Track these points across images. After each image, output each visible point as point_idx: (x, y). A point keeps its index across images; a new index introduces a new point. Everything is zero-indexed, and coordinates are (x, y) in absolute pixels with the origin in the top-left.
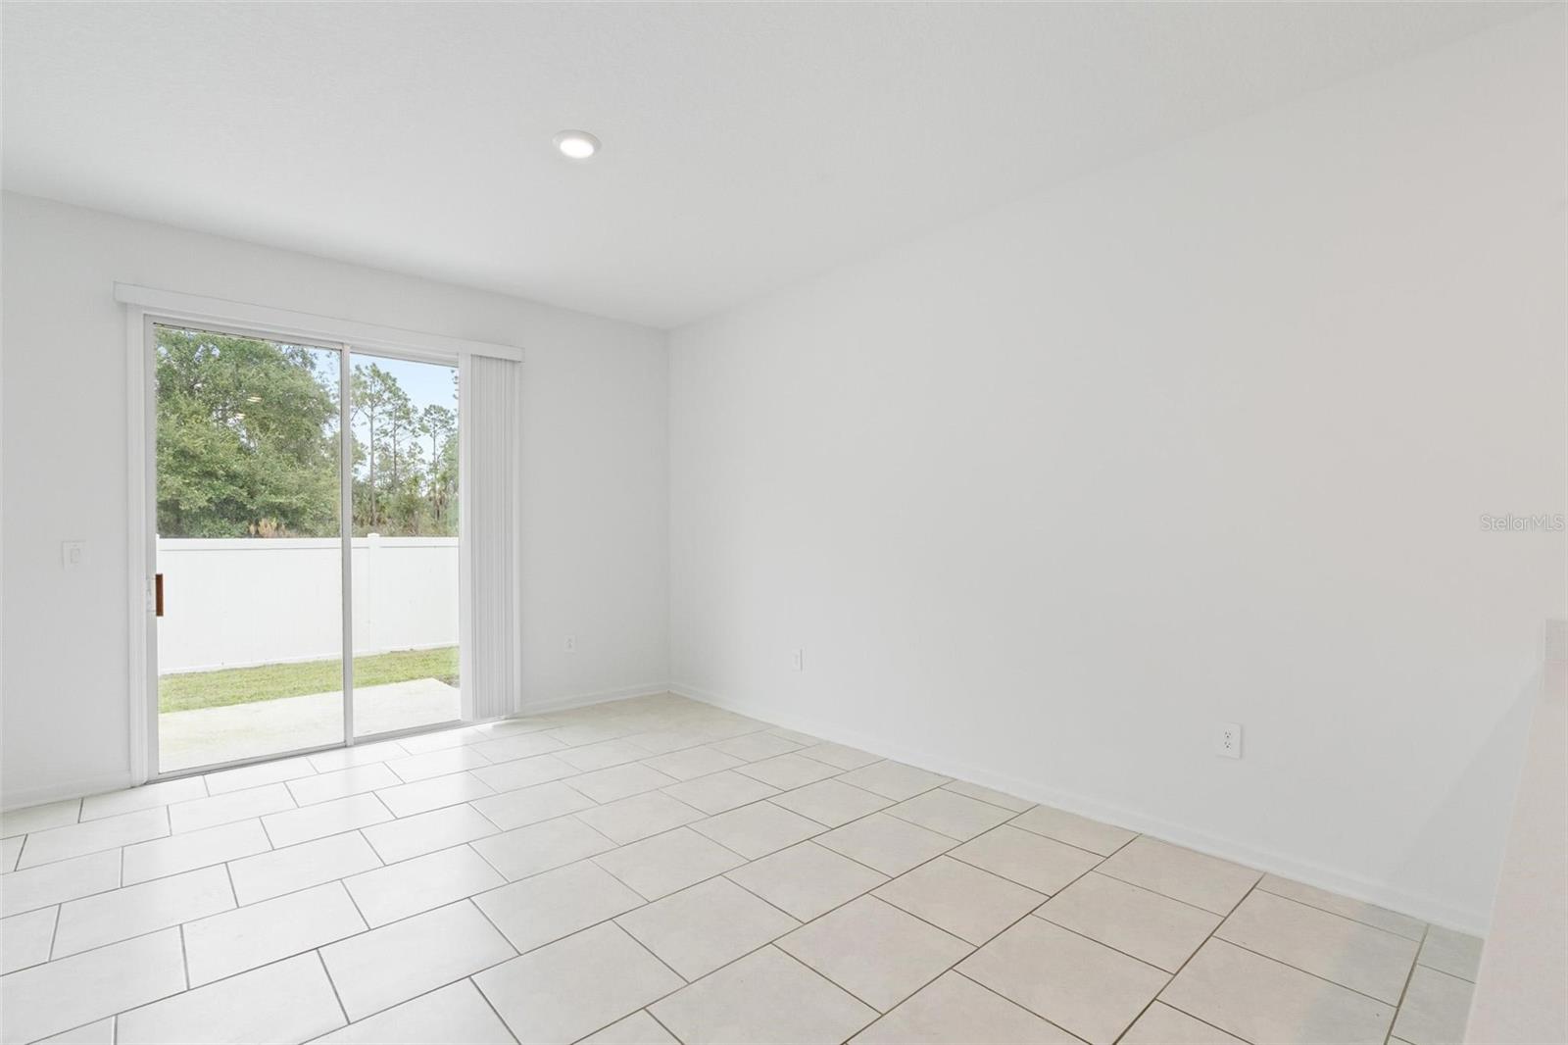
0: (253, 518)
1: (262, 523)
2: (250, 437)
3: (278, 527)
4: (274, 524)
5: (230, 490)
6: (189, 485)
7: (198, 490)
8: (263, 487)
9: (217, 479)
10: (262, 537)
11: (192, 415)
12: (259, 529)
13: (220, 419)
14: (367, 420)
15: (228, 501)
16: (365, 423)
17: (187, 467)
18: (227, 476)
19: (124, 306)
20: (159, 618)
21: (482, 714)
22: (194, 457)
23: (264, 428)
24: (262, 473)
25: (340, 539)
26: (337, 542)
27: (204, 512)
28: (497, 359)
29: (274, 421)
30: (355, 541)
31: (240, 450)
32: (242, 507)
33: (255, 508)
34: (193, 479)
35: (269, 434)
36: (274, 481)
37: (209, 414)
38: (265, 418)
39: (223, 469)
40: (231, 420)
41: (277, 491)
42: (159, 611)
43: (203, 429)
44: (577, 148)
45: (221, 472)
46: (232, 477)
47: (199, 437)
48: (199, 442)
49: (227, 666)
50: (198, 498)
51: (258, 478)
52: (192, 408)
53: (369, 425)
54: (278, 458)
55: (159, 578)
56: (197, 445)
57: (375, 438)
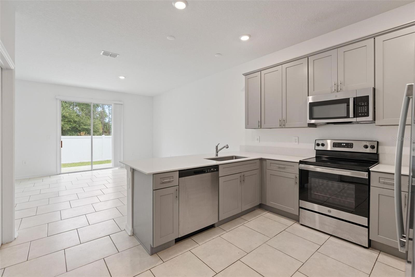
0: (80, 131)
1: (81, 133)
2: (79, 112)
3: (85, 134)
4: (84, 133)
5: (74, 125)
6: (65, 124)
7: (67, 125)
8: (82, 124)
9: (72, 122)
10: (81, 136)
11: (66, 107)
12: (81, 134)
13: (72, 108)
14: (108, 107)
15: (74, 127)
16: (107, 108)
17: (65, 120)
18: (74, 122)
19: (57, 99)
20: (62, 148)
21: (115, 166)
22: (67, 117)
23: (82, 110)
24: (82, 121)
25: (91, 136)
26: (90, 137)
27: (69, 130)
28: (119, 104)
29: (85, 108)
30: (93, 137)
31: (77, 115)
32: (77, 129)
33: (80, 129)
34: (66, 122)
35: (84, 112)
36: (85, 123)
37: (70, 107)
38: (83, 108)
39: (73, 120)
40: (75, 108)
41: (85, 125)
42: (62, 147)
43: (68, 111)
44: (122, 78)
45: (73, 121)
46: (75, 122)
47: (68, 112)
48: (68, 114)
49: (73, 162)
50: (68, 127)
51: (81, 122)
52: (66, 106)
53: (108, 108)
54: (86, 117)
55: (62, 141)
56: (67, 114)
57: (110, 111)
